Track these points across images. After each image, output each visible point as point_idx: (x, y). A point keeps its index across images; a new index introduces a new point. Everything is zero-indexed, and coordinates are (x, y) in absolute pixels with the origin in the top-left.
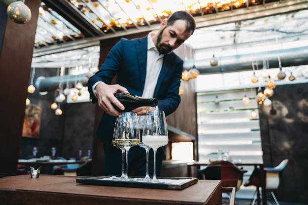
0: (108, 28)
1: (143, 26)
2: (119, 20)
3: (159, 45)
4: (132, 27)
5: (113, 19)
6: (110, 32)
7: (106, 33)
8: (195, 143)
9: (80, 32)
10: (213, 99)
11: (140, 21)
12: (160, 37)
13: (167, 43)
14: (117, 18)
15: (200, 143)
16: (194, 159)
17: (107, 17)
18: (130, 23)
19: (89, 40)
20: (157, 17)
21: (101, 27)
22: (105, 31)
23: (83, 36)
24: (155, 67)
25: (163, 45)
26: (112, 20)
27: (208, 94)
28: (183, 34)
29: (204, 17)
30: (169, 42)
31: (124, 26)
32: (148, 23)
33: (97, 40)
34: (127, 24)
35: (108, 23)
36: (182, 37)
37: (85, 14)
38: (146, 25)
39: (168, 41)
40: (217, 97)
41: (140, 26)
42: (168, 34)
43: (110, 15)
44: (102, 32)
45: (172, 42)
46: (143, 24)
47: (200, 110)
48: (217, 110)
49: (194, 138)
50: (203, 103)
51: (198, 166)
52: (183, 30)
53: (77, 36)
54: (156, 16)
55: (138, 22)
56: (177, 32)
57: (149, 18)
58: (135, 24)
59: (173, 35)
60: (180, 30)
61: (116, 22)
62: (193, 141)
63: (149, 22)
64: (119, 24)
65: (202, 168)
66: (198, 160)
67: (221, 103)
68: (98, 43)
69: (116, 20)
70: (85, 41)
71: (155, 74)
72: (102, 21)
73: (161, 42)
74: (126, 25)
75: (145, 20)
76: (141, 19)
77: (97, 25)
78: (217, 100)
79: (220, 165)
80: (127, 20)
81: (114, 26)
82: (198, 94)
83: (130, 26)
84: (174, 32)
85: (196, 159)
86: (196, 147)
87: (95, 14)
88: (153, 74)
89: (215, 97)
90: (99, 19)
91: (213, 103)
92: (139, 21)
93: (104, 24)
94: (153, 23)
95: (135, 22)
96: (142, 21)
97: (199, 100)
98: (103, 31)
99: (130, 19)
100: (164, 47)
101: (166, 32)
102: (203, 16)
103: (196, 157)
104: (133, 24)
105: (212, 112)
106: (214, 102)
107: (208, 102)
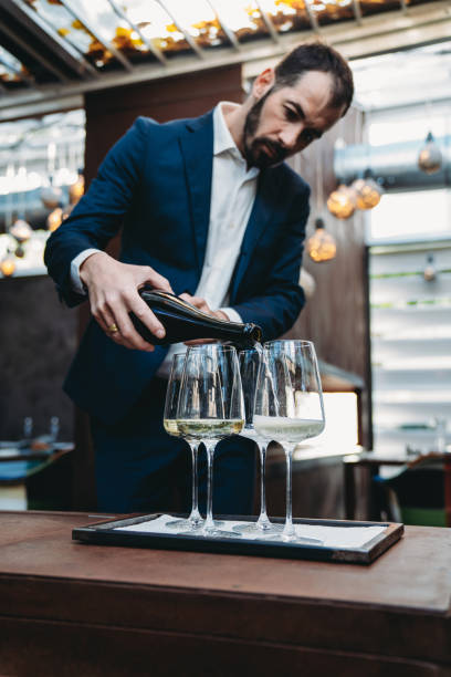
0: (108, 55)
1: (217, 47)
2: (143, 31)
3: (250, 141)
4: (181, 50)
5: (124, 25)
6: (114, 66)
7: (102, 70)
8: (364, 397)
9: (19, 67)
10: (418, 265)
11: (208, 33)
12: (253, 118)
13: (274, 138)
14: (136, 23)
15: (379, 396)
16: (360, 443)
17: (104, 20)
18: (177, 37)
19: (51, 93)
20: (262, 18)
21: (86, 49)
22: (100, 63)
23: (32, 79)
24: (236, 203)
25: (264, 141)
26: (119, 29)
27: (404, 251)
28: (320, 115)
29: (407, 15)
30: (282, 135)
31: (158, 48)
32: (233, 38)
33: (75, 93)
34: (168, 41)
35: (107, 37)
36: (319, 121)
37: (34, 9)
38: (226, 43)
39: (277, 132)
40: (430, 260)
41: (206, 46)
42: (280, 112)
43: (116, 11)
44: (89, 67)
45: (289, 134)
46: (216, 42)
47: (377, 297)
48: (428, 297)
49: (359, 382)
50: (386, 276)
51: (373, 466)
52: (322, 101)
53: (11, 77)
54: (257, 15)
55: (202, 35)
56: (307, 107)
57: (237, 23)
58: (193, 43)
59: (294, 114)
60: (313, 100)
61: (134, 37)
62: (357, 391)
63: (235, 33)
64: (142, 41)
65: (387, 473)
66: (370, 447)
67: (444, 278)
68: (79, 101)
69: (134, 29)
70: (37, 95)
71: (236, 223)
72: (88, 32)
73: (259, 133)
74: (164, 45)
75: (222, 30)
76: (209, 24)
77: (76, 44)
78: (430, 270)
79: (441, 467)
80: (169, 29)
81: (127, 47)
82: (374, 251)
83: (178, 47)
84: (298, 106)
85: (365, 441)
86: (365, 408)
87: (69, 10)
88: (230, 226)
89: (423, 258)
90: (80, 25)
91: (419, 279)
92: (204, 31)
93: (96, 41)
94: (247, 38)
95: (193, 34)
96: (214, 31)
97: (376, 268)
98: (95, 65)
99: (175, 27)
100: (265, 148)
101: (275, 104)
102: (405, 10)
103: (366, 437)
104: (185, 41)
105: (413, 303)
106: (421, 274)
107: (403, 275)
